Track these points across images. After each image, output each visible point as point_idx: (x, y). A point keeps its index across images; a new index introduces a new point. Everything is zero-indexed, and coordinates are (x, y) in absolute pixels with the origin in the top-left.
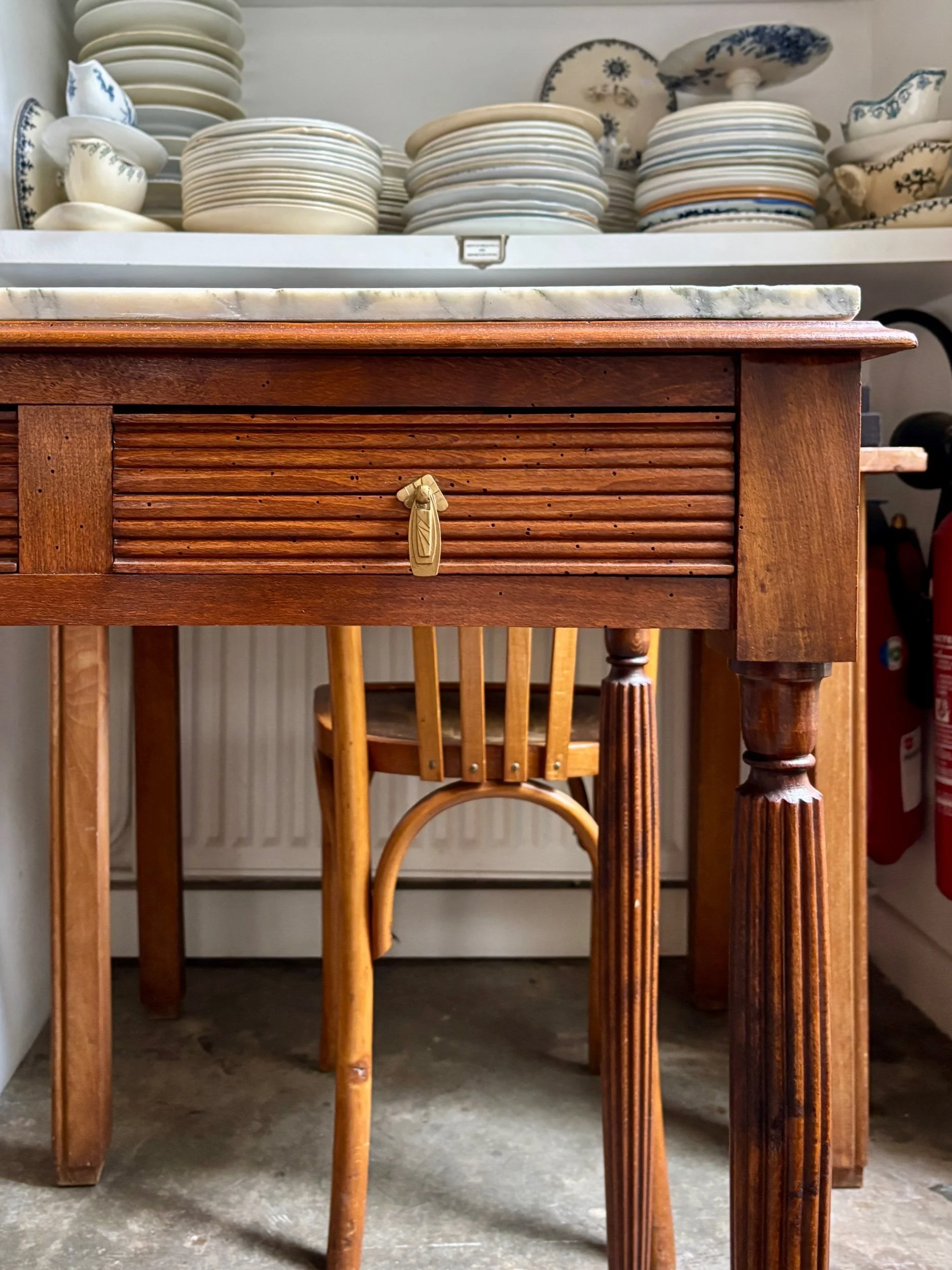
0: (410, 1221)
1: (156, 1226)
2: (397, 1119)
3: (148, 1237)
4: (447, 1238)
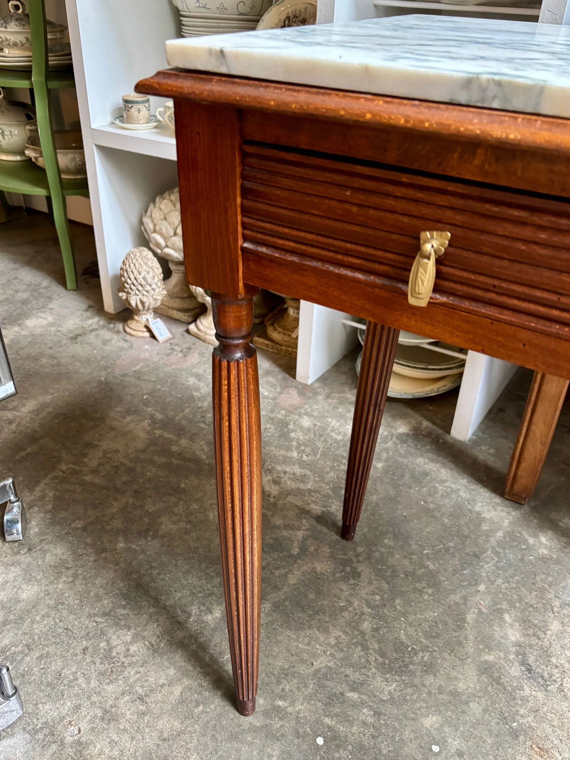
1: (556, 544)
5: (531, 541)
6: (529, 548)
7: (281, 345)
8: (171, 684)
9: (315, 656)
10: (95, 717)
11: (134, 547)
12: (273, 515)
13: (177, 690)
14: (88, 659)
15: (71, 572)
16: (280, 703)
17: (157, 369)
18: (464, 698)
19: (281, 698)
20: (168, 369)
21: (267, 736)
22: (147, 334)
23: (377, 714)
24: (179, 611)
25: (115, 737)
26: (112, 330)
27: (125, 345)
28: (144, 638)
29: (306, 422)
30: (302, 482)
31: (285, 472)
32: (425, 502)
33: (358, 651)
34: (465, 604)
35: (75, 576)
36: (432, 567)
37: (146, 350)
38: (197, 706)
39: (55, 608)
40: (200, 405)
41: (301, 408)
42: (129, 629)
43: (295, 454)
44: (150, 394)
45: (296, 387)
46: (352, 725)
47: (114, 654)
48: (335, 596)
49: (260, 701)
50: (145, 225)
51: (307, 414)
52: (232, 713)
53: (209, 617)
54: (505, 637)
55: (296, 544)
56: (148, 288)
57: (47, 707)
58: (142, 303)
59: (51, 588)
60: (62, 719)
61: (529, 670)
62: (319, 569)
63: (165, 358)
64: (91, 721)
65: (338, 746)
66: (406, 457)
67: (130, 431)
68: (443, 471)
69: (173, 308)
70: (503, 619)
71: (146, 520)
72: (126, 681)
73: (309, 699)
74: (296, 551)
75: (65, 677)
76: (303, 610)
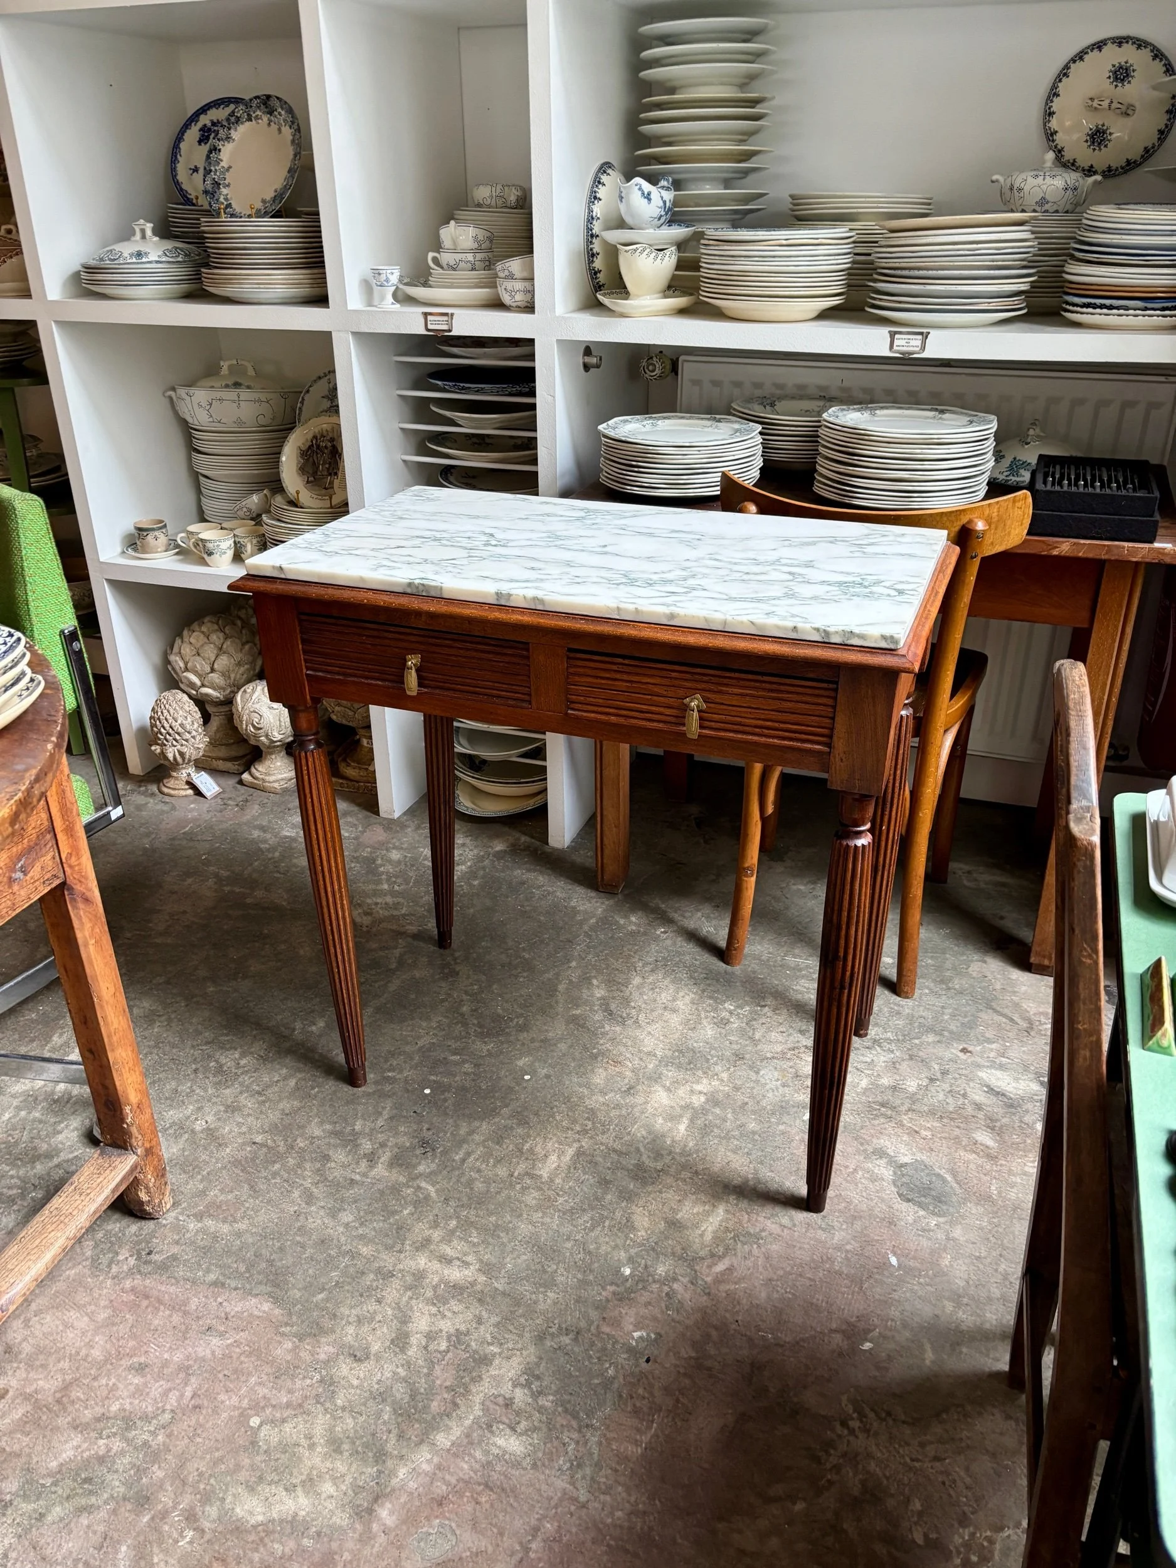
0: (778, 944)
1: (644, 921)
2: (795, 887)
3: (639, 925)
4: (795, 956)
5: (622, 922)
6: (620, 928)
7: (358, 782)
8: (285, 1079)
9: (419, 1038)
10: (220, 1111)
11: (225, 988)
13: (292, 1083)
14: (201, 1076)
15: (163, 1018)
16: (389, 1074)
17: (211, 827)
18: (553, 1042)
19: (389, 1071)
20: (224, 826)
21: (379, 1096)
22: (190, 792)
23: (477, 1065)
24: (283, 1029)
25: (241, 1120)
26: (144, 794)
27: (166, 808)
28: (252, 1053)
29: (395, 855)
30: (396, 909)
31: (377, 904)
32: (522, 906)
33: (458, 1028)
34: (557, 978)
35: (169, 1020)
36: (527, 956)
37: (192, 810)
38: (313, 1088)
39: (156, 1046)
40: (270, 856)
41: (388, 842)
42: (236, 1049)
43: (386, 886)
44: (208, 854)
45: (380, 824)
46: (455, 1076)
47: (225, 1068)
48: (435, 992)
49: (371, 1076)
50: (174, 664)
51: (395, 848)
52: (346, 1088)
53: (314, 1028)
54: (592, 996)
55: (393, 960)
56: (188, 736)
58: (182, 754)
59: (146, 1033)
61: (610, 1015)
62: (418, 975)
63: (218, 814)
64: (215, 1115)
65: (443, 1092)
66: (503, 871)
67: (194, 892)
68: (541, 878)
69: (216, 759)
70: (591, 983)
71: (232, 966)
72: (241, 1084)
73: (416, 1067)
74: (393, 966)
75: (182, 1091)
76: (405, 1007)
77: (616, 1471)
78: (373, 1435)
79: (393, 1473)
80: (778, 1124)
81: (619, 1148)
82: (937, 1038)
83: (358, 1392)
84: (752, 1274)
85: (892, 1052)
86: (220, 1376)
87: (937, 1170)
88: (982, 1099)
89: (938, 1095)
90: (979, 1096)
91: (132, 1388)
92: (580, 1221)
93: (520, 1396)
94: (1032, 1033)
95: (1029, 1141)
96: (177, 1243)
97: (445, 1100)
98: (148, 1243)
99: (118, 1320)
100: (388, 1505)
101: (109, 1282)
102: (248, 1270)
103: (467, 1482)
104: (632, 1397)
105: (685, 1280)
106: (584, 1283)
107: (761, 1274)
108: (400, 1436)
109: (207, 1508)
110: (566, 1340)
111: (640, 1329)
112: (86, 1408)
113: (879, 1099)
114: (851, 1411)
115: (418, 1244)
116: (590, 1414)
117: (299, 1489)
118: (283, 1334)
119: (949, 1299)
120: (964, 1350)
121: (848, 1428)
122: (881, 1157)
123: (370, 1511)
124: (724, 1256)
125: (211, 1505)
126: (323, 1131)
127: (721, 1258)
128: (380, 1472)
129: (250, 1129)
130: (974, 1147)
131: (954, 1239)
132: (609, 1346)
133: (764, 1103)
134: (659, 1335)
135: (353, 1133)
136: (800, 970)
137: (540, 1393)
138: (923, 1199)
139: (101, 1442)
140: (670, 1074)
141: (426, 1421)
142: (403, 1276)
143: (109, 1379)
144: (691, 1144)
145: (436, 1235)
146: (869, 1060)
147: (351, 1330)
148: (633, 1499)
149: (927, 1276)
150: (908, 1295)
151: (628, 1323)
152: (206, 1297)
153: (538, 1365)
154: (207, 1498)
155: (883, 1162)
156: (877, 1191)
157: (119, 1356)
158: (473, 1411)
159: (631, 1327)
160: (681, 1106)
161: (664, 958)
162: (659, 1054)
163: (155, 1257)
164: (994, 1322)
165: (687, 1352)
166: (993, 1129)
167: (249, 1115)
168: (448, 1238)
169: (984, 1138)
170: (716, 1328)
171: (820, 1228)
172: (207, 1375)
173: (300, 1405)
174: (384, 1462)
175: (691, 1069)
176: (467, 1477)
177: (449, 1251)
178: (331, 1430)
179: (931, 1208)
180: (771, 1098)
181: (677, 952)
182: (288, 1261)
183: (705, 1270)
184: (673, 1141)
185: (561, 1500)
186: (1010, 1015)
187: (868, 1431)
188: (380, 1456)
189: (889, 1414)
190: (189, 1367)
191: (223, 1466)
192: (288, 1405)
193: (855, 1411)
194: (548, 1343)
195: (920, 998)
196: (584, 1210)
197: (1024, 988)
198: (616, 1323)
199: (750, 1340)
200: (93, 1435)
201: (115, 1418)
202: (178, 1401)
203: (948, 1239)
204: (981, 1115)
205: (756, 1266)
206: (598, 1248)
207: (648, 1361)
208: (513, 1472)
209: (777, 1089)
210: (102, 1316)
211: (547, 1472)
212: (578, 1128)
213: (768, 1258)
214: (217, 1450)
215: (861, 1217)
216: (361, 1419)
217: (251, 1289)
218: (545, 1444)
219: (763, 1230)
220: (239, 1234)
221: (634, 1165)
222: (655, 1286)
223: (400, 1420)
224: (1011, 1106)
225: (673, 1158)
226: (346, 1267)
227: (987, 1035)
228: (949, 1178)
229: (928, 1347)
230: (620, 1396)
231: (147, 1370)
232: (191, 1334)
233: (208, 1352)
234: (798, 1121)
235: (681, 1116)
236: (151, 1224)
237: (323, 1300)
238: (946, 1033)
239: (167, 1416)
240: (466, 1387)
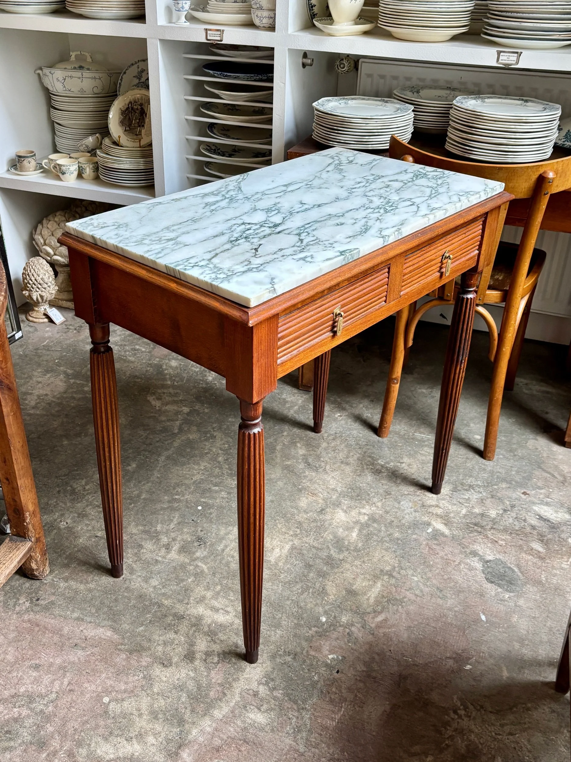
0: (411, 425)
1: (328, 408)
4: (421, 433)
9: (193, 475)
10: (75, 517)
11: (74, 442)
12: (160, 416)
14: (62, 495)
15: (37, 459)
16: (177, 497)
17: (60, 343)
18: (274, 481)
19: (176, 495)
20: (68, 342)
21: (171, 510)
22: (46, 320)
25: (88, 522)
27: (31, 330)
29: (174, 363)
30: (176, 396)
31: (164, 393)
33: (217, 470)
34: (276, 442)
37: (47, 332)
38: (131, 504)
41: (170, 355)
42: (83, 479)
44: (59, 359)
46: (216, 499)
47: (77, 491)
48: (202, 448)
50: (37, 240)
51: (174, 358)
53: (130, 468)
54: (297, 453)
55: (176, 427)
56: (46, 286)
57: (45, 517)
58: (41, 296)
60: (55, 520)
61: (309, 465)
62: (191, 437)
63: (64, 335)
64: (72, 519)
65: (209, 509)
67: (52, 382)
69: (62, 300)
70: (296, 446)
71: (78, 428)
72: (87, 501)
73: (192, 493)
74: (176, 431)
75: (51, 504)
76: (184, 457)
77: (321, 735)
78: (177, 710)
79: (189, 732)
80: (412, 534)
81: (316, 545)
82: (508, 486)
83: (166, 684)
84: (398, 623)
85: (481, 493)
86: (84, 673)
87: (509, 565)
88: (536, 523)
89: (509, 520)
90: (534, 521)
91: (32, 678)
92: (295, 589)
93: (263, 690)
94: (566, 484)
95: (564, 549)
96: (54, 594)
97: (211, 514)
98: (36, 593)
99: (21, 638)
100: (187, 750)
101: (15, 616)
102: (97, 612)
103: (233, 739)
104: (329, 693)
105: (359, 626)
106: (298, 625)
107: (404, 623)
108: (193, 711)
109: (80, 750)
110: (289, 659)
111: (333, 654)
112: (5, 690)
113: (473, 521)
114: (459, 705)
115: (198, 600)
116: (304, 701)
117: (134, 740)
118: (120, 650)
119: (517, 641)
120: (526, 671)
121: (458, 714)
122: (475, 556)
123: (177, 754)
124: (381, 612)
125: (83, 748)
126: (138, 530)
127: (380, 613)
128: (181, 731)
129: (93, 527)
130: (531, 551)
131: (519, 606)
132: (314, 663)
133: (403, 521)
134: (344, 657)
135: (156, 532)
136: (424, 442)
137: (274, 689)
138: (500, 582)
139: (15, 710)
140: (346, 502)
141: (207, 703)
142: (190, 618)
143: (18, 673)
144: (360, 545)
145: (209, 594)
146: (467, 497)
147: (160, 648)
148: (331, 751)
149: (503, 627)
150: (492, 638)
151: (325, 649)
152: (73, 627)
153: (272, 672)
154: (80, 744)
155: (476, 559)
156: (473, 576)
157: (23, 659)
158: (235, 698)
159: (327, 652)
160: (353, 522)
161: (340, 432)
162: (339, 490)
163: (41, 602)
164: (544, 656)
165: (361, 667)
166: (542, 541)
167: (92, 519)
168: (216, 596)
169: (537, 546)
170: (378, 654)
171: (439, 597)
172: (76, 672)
173: (132, 691)
174: (184, 725)
175: (359, 500)
176: (233, 736)
177: (216, 604)
178: (152, 706)
179: (505, 587)
180: (408, 519)
181: (349, 428)
182: (120, 607)
183: (370, 620)
184: (349, 543)
185: (289, 751)
186: (552, 472)
187: (470, 717)
188: (181, 722)
189: (482, 707)
190: (65, 667)
191: (88, 725)
192: (125, 691)
193: (461, 705)
194: (278, 660)
195: (498, 460)
196: (297, 582)
197: (561, 457)
198: (318, 649)
199: (398, 661)
200: (10, 705)
201: (23, 695)
202: (60, 687)
203: (516, 606)
204: (535, 532)
205: (401, 618)
206: (306, 606)
207: (338, 672)
208: (260, 734)
209: (411, 513)
210: (12, 636)
211: (280, 734)
212: (291, 533)
213: (408, 613)
214: (85, 715)
215: (463, 591)
216: (169, 701)
217: (99, 623)
218: (278, 718)
219: (405, 597)
220: (90, 590)
221: (326, 556)
222: (341, 629)
223: (192, 701)
224: (553, 528)
225: (349, 553)
226: (155, 612)
227: (539, 484)
228: (516, 570)
229: (504, 669)
230: (322, 692)
231: (41, 668)
232: (65, 648)
233: (76, 659)
234: (424, 533)
235: (353, 528)
236: (37, 583)
237: (142, 631)
238: (513, 483)
239: (54, 696)
240: (230, 684)
